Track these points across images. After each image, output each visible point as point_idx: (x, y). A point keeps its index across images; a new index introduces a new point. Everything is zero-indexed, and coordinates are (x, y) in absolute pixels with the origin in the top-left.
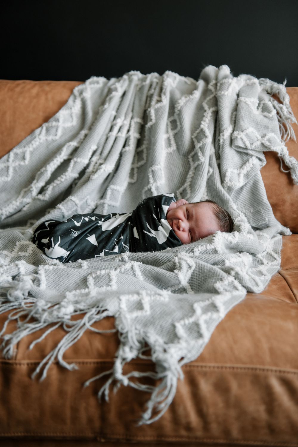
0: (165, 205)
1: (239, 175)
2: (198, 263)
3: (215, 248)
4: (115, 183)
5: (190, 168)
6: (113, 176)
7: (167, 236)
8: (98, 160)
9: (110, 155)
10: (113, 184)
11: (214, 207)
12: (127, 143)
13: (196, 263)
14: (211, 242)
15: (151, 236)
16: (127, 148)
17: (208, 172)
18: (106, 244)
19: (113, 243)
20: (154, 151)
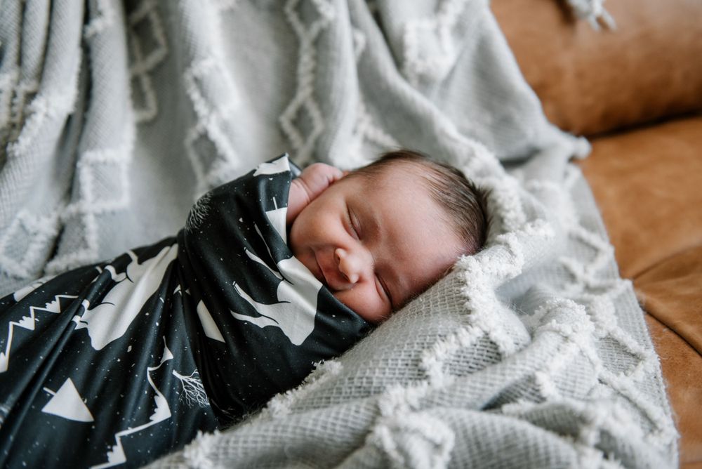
0: (274, 209)
1: (437, 32)
2: (458, 424)
3: (487, 334)
4: (96, 143)
5: (296, 43)
6: (84, 121)
7: (313, 311)
8: (18, 83)
9: (49, 59)
10: (91, 147)
11: (428, 177)
12: (92, 6)
13: (454, 427)
14: (462, 308)
15: (262, 326)
16: (97, 24)
17: (355, 44)
18: (121, 405)
19: (146, 387)
20: (180, 15)
